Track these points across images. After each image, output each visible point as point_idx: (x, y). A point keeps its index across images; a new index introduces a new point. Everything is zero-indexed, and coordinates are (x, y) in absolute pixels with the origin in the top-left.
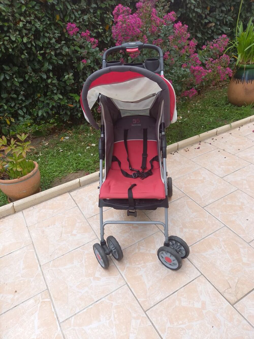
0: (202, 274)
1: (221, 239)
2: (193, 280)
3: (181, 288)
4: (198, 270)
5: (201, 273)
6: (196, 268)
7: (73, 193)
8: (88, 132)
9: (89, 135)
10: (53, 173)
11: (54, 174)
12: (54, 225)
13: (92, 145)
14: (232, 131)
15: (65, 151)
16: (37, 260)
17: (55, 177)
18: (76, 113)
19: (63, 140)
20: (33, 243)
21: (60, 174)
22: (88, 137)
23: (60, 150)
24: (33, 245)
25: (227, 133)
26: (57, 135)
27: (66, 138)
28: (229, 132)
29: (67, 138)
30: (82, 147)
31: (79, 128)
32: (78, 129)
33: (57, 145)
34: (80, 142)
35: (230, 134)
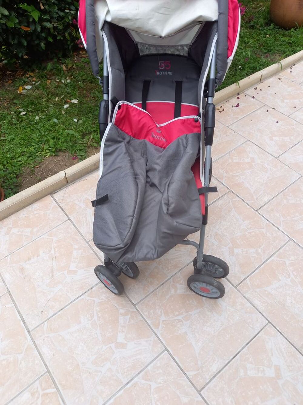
0: (269, 322)
1: (288, 262)
2: (258, 333)
3: (244, 347)
4: (263, 315)
5: (268, 320)
6: (260, 313)
7: (57, 196)
8: (62, 77)
9: (63, 81)
10: (18, 157)
11: (20, 159)
12: (37, 257)
13: (73, 101)
14: (281, 74)
15: (30, 114)
16: (22, 322)
17: (23, 165)
18: (36, 42)
19: (22, 91)
20: (9, 291)
21: (31, 158)
22: (62, 85)
23: (21, 112)
24: (10, 294)
25: (274, 77)
26: (11, 81)
27: (26, 87)
28: (278, 77)
29: (29, 87)
30: (56, 105)
31: (45, 68)
32: (43, 70)
33: (15, 101)
34: (51, 96)
35: (279, 79)
